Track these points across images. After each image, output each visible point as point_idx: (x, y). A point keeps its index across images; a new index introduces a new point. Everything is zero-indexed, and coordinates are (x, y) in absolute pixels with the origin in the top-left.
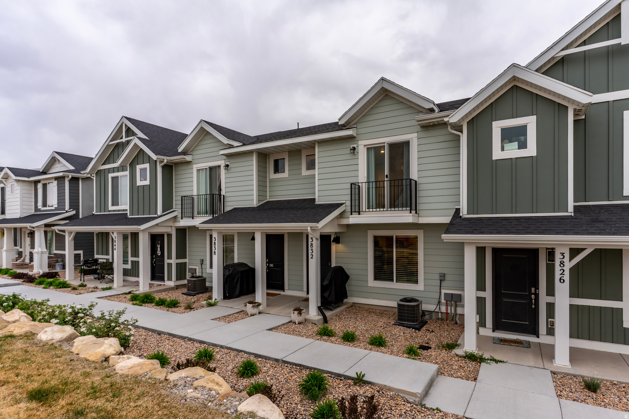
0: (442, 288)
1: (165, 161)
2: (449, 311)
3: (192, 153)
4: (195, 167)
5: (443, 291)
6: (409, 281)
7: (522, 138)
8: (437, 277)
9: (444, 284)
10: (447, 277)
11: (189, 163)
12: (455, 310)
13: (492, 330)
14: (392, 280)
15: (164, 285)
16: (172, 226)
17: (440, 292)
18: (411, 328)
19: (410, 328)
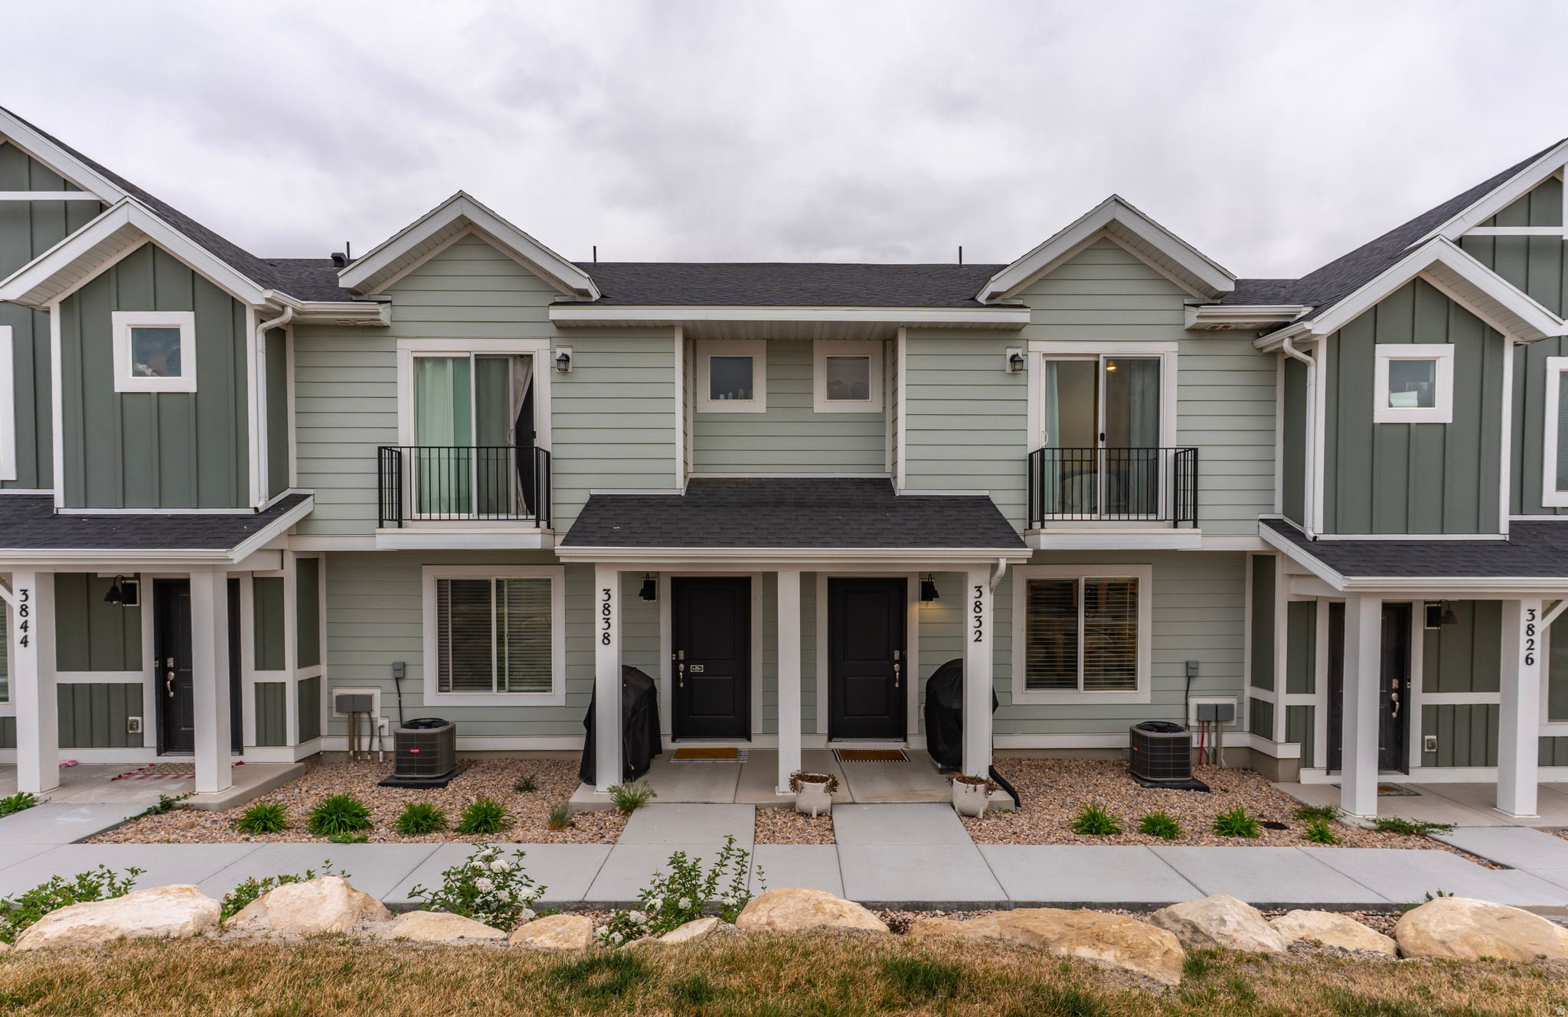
0: (1190, 693)
1: (289, 313)
2: (1205, 745)
3: (389, 298)
4: (406, 350)
5: (1194, 702)
6: (1118, 685)
7: (1425, 385)
8: (1181, 670)
9: (1195, 684)
10: (1203, 670)
11: (377, 329)
12: (1218, 740)
13: (1325, 772)
14: (1074, 685)
15: (241, 763)
16: (282, 551)
17: (1187, 705)
18: (1192, 790)
19: (1188, 789)
